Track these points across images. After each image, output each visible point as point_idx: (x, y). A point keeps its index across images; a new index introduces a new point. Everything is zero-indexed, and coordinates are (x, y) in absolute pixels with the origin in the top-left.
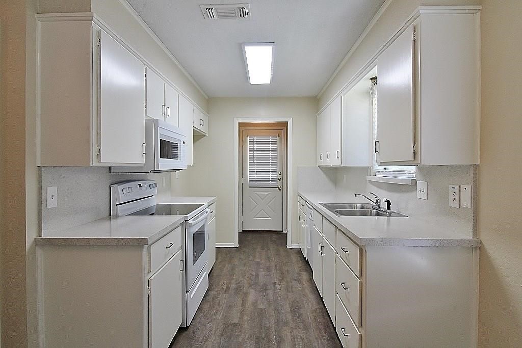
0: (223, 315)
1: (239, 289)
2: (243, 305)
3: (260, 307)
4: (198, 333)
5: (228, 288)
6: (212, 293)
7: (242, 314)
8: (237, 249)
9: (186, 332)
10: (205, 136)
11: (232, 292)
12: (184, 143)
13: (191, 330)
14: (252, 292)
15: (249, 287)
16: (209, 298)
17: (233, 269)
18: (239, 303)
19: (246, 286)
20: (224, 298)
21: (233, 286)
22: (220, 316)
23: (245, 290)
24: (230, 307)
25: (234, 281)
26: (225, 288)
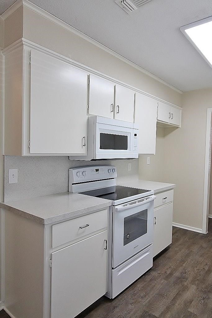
0: (149, 301)
1: (181, 279)
2: (175, 299)
3: (191, 310)
4: (117, 310)
5: (171, 274)
6: (154, 273)
7: (168, 309)
8: (203, 236)
9: (109, 304)
10: (178, 127)
11: (172, 279)
12: (135, 135)
13: (114, 303)
14: (193, 288)
15: (193, 282)
16: (148, 278)
17: (188, 255)
18: (172, 295)
19: (190, 279)
20: (160, 284)
21: (177, 274)
22: (145, 301)
23: (185, 284)
24: (161, 295)
25: (181, 269)
26: (168, 272)
